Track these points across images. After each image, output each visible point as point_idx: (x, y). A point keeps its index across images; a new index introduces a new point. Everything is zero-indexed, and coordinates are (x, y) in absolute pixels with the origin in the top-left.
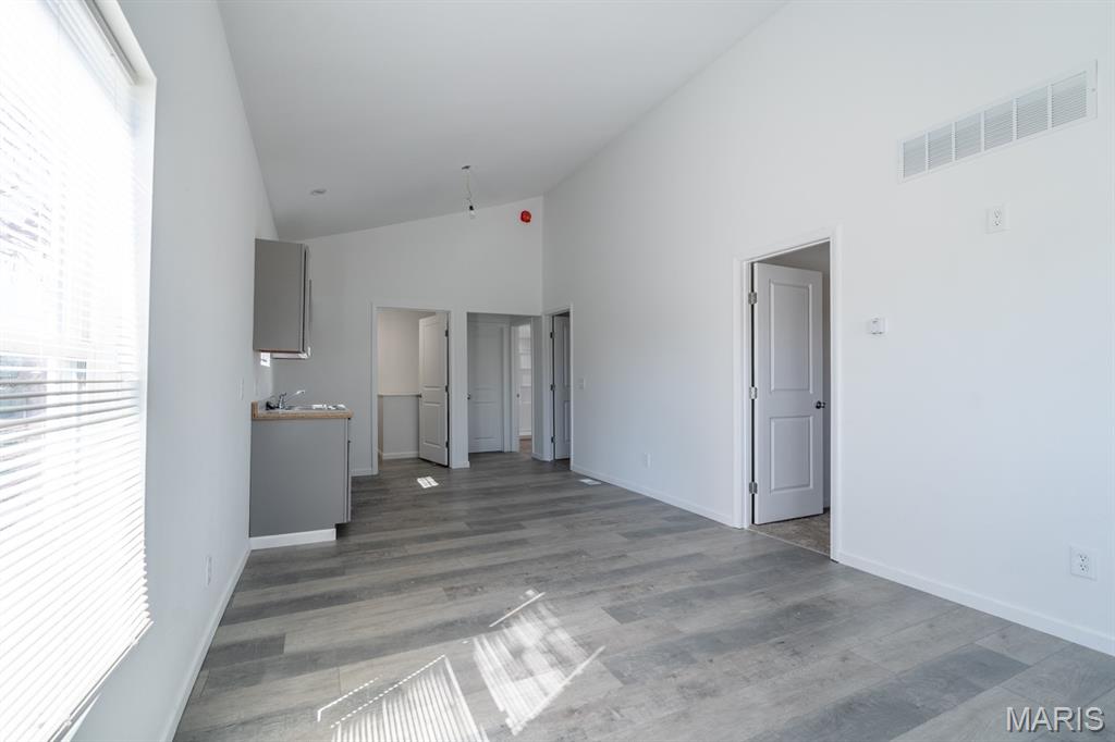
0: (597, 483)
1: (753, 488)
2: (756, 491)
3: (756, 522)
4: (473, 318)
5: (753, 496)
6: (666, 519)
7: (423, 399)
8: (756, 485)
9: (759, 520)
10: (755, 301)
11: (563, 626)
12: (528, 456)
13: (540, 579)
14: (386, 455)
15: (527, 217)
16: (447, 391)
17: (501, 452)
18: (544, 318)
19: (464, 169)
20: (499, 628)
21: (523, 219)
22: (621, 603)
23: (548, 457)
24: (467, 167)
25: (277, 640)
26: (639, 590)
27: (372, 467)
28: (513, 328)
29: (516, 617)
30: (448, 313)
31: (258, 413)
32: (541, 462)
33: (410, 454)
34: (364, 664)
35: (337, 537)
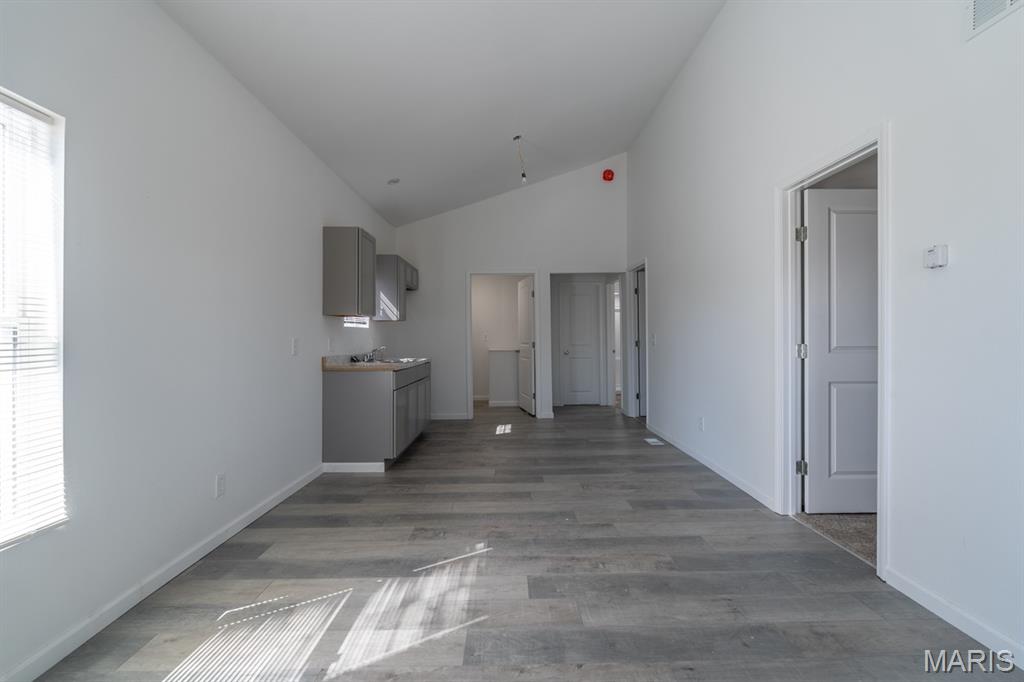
0: (661, 444)
1: (801, 467)
2: (806, 473)
3: (807, 511)
4: (556, 279)
5: (803, 477)
6: (699, 492)
7: (521, 354)
8: (806, 465)
9: (810, 509)
10: (805, 238)
11: (473, 586)
12: (618, 411)
13: (502, 535)
14: (492, 403)
15: (608, 175)
16: (534, 347)
17: (597, 405)
18: (628, 274)
19: (515, 139)
20: (418, 575)
21: (605, 178)
22: (553, 575)
23: (633, 413)
24: (518, 137)
25: (264, 547)
26: (586, 565)
27: (466, 412)
28: (608, 286)
29: (443, 567)
30: (533, 275)
31: (327, 365)
32: (626, 418)
33: (512, 403)
34: (293, 581)
35: (386, 470)
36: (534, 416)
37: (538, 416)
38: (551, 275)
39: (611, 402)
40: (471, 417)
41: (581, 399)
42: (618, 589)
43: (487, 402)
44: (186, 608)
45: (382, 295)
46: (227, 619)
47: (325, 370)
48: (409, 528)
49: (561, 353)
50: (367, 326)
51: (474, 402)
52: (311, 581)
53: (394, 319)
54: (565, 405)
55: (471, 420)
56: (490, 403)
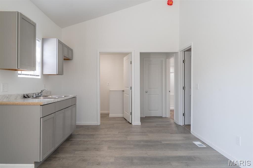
0: (204, 146)
7: (125, 92)
12: (172, 121)
14: (111, 115)
15: (170, 2)
16: (131, 89)
17: (161, 117)
18: (179, 53)
21: (168, 4)
23: (181, 123)
28: (167, 60)
30: (131, 53)
32: (178, 126)
33: (120, 115)
36: (131, 123)
37: (133, 124)
38: (141, 54)
39: (168, 116)
40: (99, 124)
41: (154, 114)
43: (108, 114)
49: (144, 92)
50: (39, 77)
51: (101, 114)
54: (145, 117)
55: (99, 126)
56: (110, 115)
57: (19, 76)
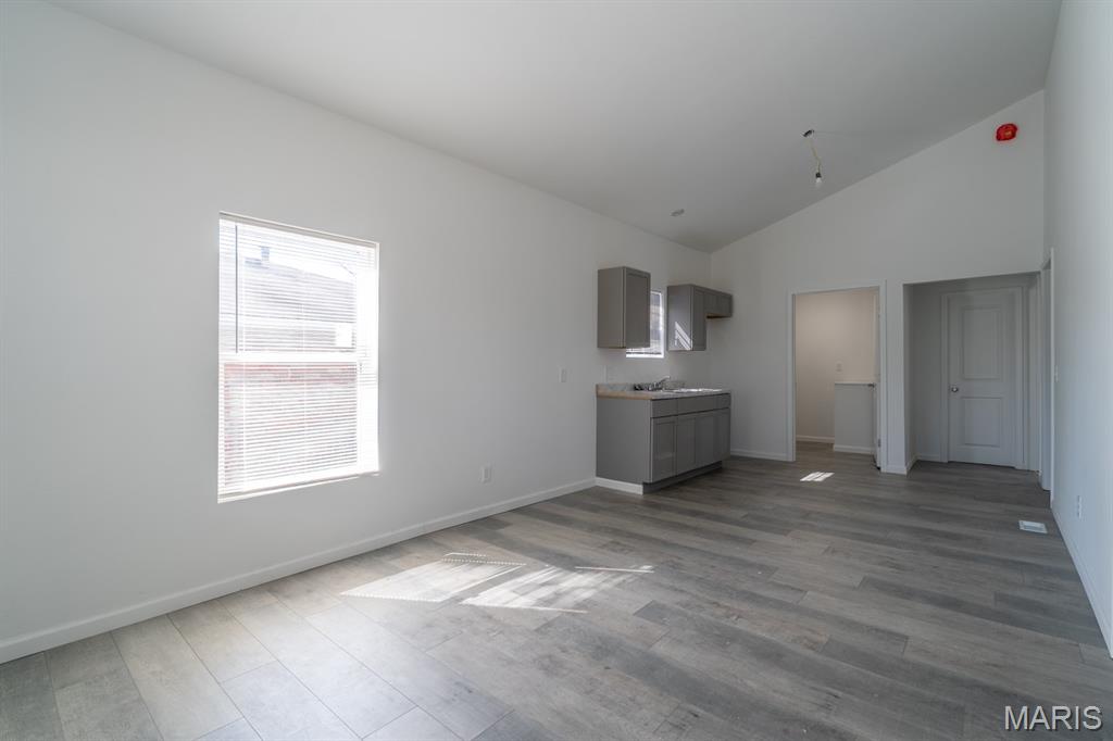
11: (603, 591)
13: (675, 566)
14: (837, 447)
15: (1007, 133)
18: (1043, 273)
19: (806, 134)
20: (574, 570)
21: (1000, 137)
22: (677, 607)
24: (809, 132)
25: (507, 524)
26: (719, 612)
27: (787, 454)
29: (598, 572)
30: (878, 288)
31: (600, 392)
33: (864, 449)
34: (499, 549)
35: (644, 493)
36: (879, 468)
37: (882, 470)
38: (907, 287)
39: (1034, 465)
40: (792, 459)
41: (980, 456)
42: (723, 638)
43: (831, 445)
44: (437, 544)
45: (677, 326)
46: (448, 557)
47: (598, 396)
48: (608, 539)
50: (662, 356)
51: (797, 442)
52: (509, 552)
53: (688, 348)
54: (950, 462)
55: (792, 463)
56: (835, 446)
57: (628, 356)
